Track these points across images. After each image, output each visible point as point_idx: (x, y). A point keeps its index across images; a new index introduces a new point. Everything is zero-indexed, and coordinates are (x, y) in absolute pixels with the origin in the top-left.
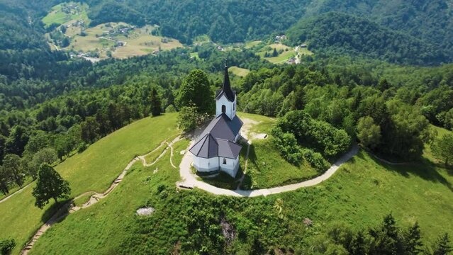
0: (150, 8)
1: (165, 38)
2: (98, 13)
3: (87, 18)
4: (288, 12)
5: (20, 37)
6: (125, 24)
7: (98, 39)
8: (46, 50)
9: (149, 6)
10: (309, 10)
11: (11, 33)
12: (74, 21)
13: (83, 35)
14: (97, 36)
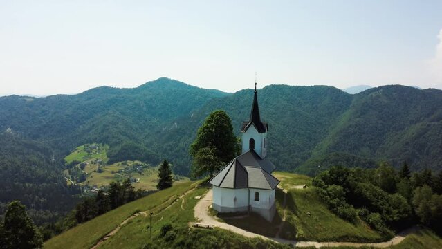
0: (166, 150)
1: (178, 176)
2: (117, 152)
3: (106, 157)
4: (295, 154)
5: (40, 172)
6: (140, 163)
7: (113, 175)
8: (62, 185)
9: (164, 148)
10: (314, 153)
11: (33, 168)
12: (94, 160)
13: (100, 171)
14: (113, 172)
